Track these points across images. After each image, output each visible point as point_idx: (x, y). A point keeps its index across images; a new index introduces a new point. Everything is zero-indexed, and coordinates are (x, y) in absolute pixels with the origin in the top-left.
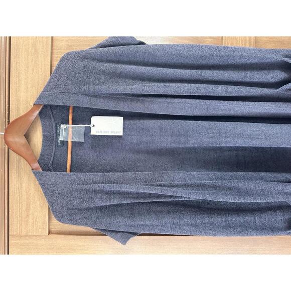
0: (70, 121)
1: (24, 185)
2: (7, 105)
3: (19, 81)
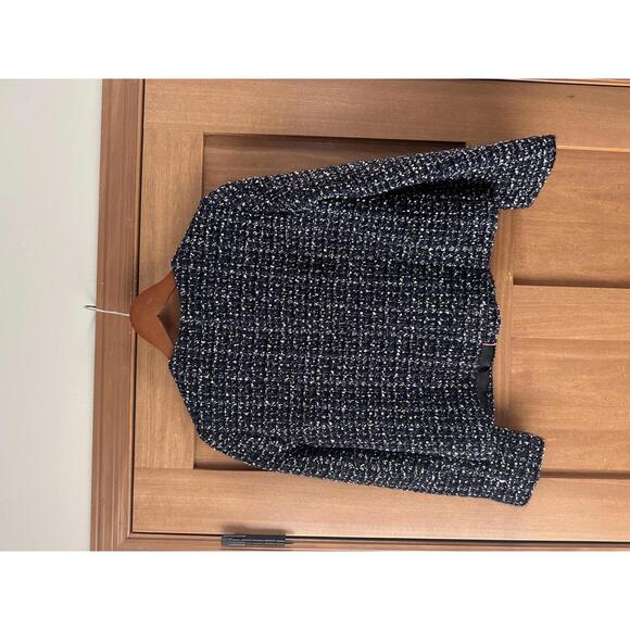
1: (158, 391)
2: (135, 270)
3: (154, 233)
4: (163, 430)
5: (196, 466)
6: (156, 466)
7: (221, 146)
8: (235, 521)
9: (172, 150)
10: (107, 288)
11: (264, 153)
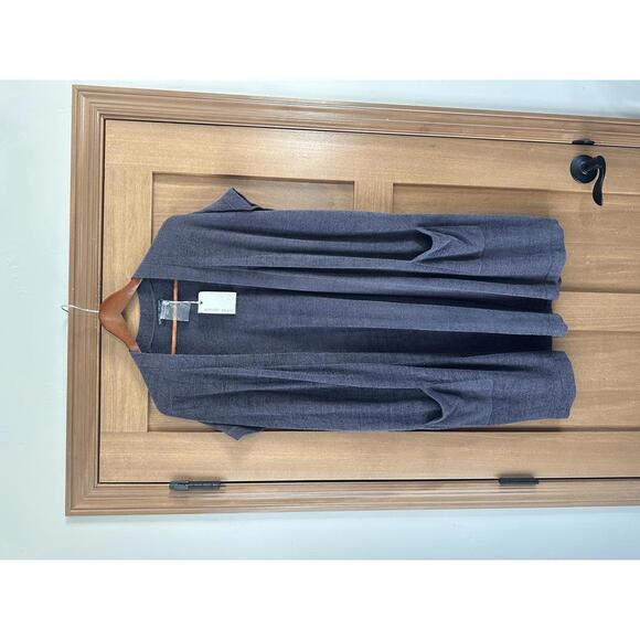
0: (175, 297)
1: (119, 373)
3: (114, 250)
4: (123, 402)
5: (149, 430)
6: (117, 431)
7: (166, 182)
8: (182, 472)
9: (127, 185)
10: (77, 292)
11: (201, 187)
